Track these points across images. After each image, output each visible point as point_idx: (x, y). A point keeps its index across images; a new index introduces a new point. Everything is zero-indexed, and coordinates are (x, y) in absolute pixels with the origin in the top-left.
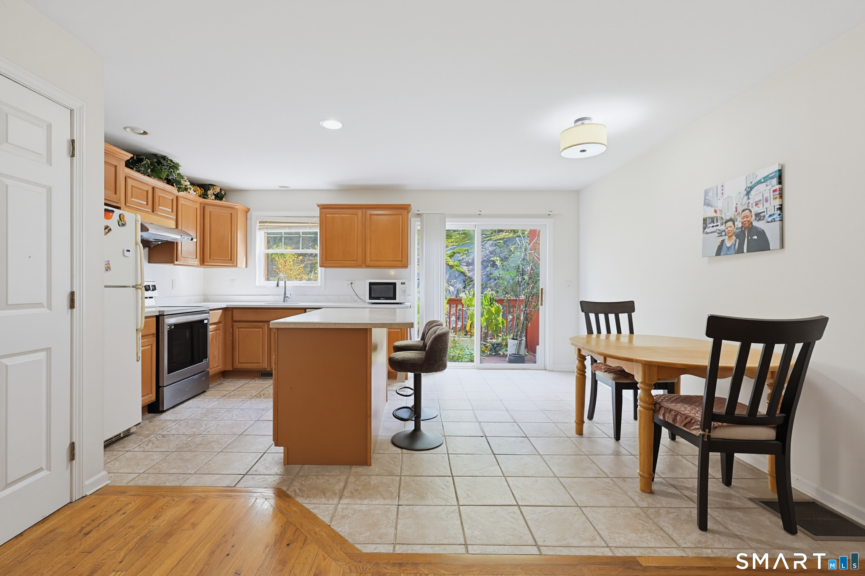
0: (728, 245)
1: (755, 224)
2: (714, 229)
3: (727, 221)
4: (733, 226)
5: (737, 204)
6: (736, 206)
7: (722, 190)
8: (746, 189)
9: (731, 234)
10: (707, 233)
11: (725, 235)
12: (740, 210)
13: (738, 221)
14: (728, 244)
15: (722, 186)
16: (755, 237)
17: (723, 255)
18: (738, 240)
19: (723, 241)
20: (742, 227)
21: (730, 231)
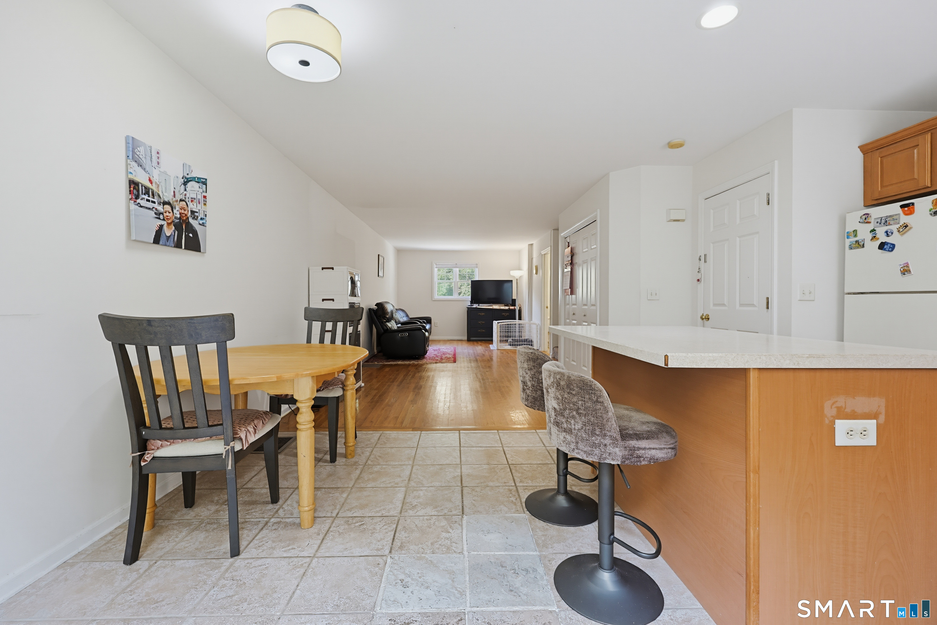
0: (168, 235)
1: (191, 220)
2: (150, 205)
3: (165, 203)
4: (172, 213)
5: (175, 188)
6: (174, 190)
7: (158, 158)
8: (183, 178)
9: (169, 221)
10: (141, 207)
11: (164, 220)
12: (178, 197)
13: (176, 210)
14: (168, 231)
15: (158, 153)
16: (191, 235)
17: (162, 245)
18: (176, 232)
19: (161, 227)
20: (180, 218)
21: (169, 218)
